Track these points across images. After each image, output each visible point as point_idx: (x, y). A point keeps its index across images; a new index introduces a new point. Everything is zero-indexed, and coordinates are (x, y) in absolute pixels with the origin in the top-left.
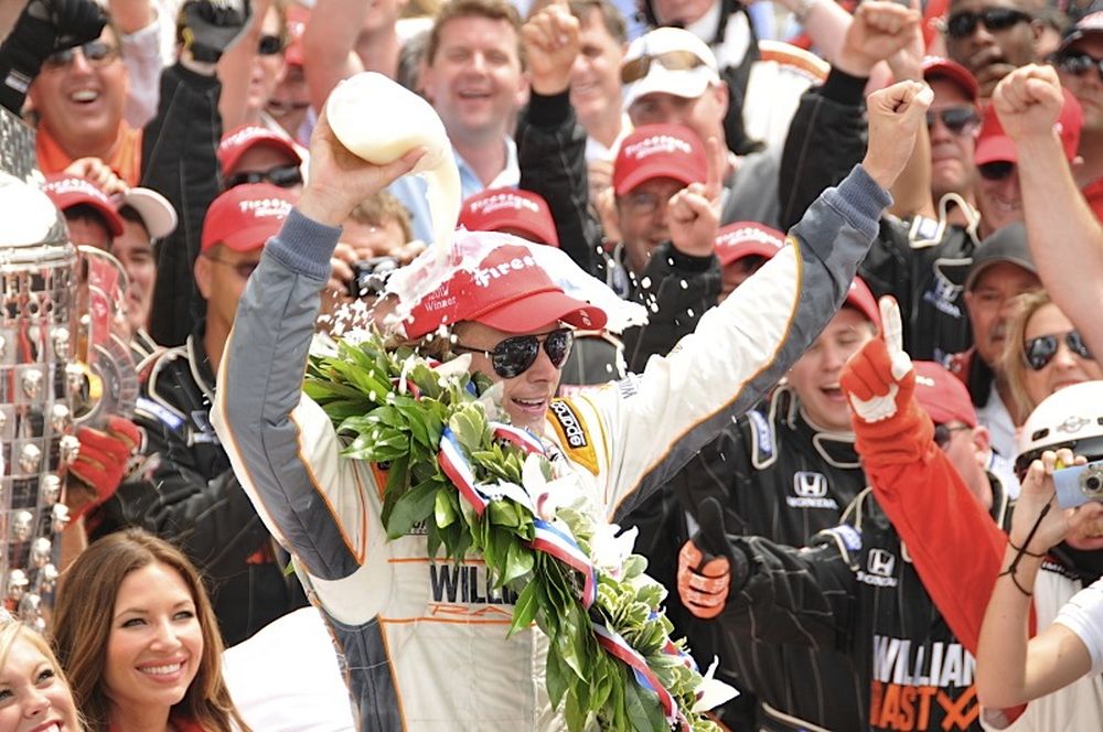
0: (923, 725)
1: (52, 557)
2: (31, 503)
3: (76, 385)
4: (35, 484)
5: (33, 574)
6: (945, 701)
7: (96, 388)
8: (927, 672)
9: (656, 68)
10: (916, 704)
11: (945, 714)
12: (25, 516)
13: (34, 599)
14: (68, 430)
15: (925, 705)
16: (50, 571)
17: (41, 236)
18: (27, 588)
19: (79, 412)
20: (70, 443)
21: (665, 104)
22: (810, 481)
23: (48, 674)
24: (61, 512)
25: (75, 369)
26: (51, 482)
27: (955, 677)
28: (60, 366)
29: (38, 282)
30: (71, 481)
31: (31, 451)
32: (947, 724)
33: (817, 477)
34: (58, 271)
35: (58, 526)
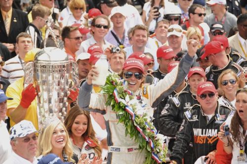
0: (204, 143)
1: (66, 111)
2: (63, 102)
3: (70, 83)
4: (63, 99)
5: (63, 113)
6: (208, 139)
7: (73, 83)
8: (205, 134)
9: (174, 31)
10: (203, 139)
11: (208, 141)
12: (61, 104)
13: (63, 117)
14: (68, 90)
15: (205, 139)
16: (65, 113)
17: (64, 59)
18: (62, 116)
19: (70, 87)
20: (69, 92)
21: (174, 37)
22: (188, 104)
23: (63, 131)
24: (67, 103)
25: (70, 80)
26: (66, 99)
27: (210, 135)
28: (67, 80)
29: (64, 66)
30: (69, 98)
31: (62, 94)
32: (208, 142)
33: (189, 103)
34: (67, 65)
35: (67, 106)
